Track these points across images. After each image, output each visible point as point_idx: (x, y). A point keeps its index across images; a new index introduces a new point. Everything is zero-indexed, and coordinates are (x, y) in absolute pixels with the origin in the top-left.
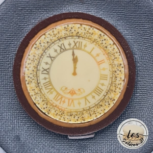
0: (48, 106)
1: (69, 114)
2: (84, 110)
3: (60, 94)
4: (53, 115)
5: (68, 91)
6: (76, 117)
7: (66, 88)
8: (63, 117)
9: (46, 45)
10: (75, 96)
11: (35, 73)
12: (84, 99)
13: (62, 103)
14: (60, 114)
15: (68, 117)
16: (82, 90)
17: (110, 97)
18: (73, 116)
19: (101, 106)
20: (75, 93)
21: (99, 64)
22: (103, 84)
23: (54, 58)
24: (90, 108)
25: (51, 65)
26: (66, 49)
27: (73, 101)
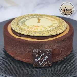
0: (22, 30)
2: (44, 31)
3: (29, 27)
5: (35, 26)
8: (31, 33)
11: (17, 22)
12: (44, 28)
13: (31, 29)
15: (34, 33)
16: (43, 26)
17: (60, 28)
18: (37, 33)
21: (52, 21)
22: (55, 25)
23: (28, 19)
24: (48, 31)
25: (26, 21)
26: (34, 18)
27: (37, 28)
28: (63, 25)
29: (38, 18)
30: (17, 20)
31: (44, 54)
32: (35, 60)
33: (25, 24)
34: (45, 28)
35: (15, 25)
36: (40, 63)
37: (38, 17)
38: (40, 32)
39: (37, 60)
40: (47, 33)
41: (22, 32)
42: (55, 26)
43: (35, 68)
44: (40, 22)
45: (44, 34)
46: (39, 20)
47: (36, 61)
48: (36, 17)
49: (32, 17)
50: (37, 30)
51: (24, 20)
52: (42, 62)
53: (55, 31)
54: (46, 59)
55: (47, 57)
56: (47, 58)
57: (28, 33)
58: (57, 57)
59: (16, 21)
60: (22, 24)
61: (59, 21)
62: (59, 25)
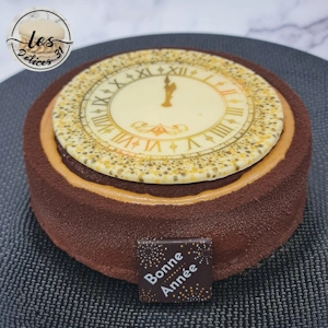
0: (96, 150)
1: (146, 163)
2: (184, 157)
3: (127, 133)
4: (106, 163)
5: (150, 129)
6: (164, 169)
7: (145, 124)
8: (128, 167)
9: (111, 69)
10: (163, 136)
11: (77, 104)
12: (186, 141)
13: (130, 146)
14: (124, 162)
15: (143, 168)
16: (181, 128)
17: (251, 140)
18: (154, 167)
19: (229, 153)
20: (165, 131)
21: (223, 94)
22: (232, 121)
23: (124, 85)
24: (199, 155)
25: (115, 94)
26: (151, 75)
27: (157, 142)
28: (267, 120)
29: (167, 81)
30: (79, 92)
31: (178, 257)
32: (146, 277)
33: (109, 117)
34: (189, 139)
35: (69, 120)
36: (163, 288)
37: (166, 68)
38: (165, 161)
39: (152, 277)
40: (195, 170)
41: (94, 161)
42: (231, 126)
43: (147, 304)
44: (172, 101)
45: (183, 174)
46: (170, 88)
47: (150, 280)
48: (161, 70)
49: (140, 69)
50: (154, 153)
51: (107, 91)
52: (171, 286)
53: (230, 157)
54: (187, 274)
55: (193, 268)
56: (193, 271)
57: (118, 167)
58: (235, 260)
59: (73, 95)
60: (98, 111)
61: (253, 98)
62: (250, 119)
